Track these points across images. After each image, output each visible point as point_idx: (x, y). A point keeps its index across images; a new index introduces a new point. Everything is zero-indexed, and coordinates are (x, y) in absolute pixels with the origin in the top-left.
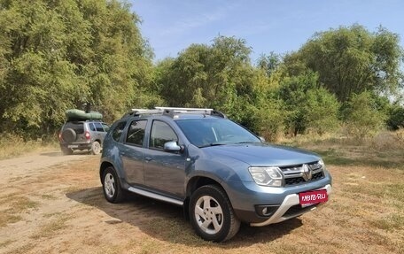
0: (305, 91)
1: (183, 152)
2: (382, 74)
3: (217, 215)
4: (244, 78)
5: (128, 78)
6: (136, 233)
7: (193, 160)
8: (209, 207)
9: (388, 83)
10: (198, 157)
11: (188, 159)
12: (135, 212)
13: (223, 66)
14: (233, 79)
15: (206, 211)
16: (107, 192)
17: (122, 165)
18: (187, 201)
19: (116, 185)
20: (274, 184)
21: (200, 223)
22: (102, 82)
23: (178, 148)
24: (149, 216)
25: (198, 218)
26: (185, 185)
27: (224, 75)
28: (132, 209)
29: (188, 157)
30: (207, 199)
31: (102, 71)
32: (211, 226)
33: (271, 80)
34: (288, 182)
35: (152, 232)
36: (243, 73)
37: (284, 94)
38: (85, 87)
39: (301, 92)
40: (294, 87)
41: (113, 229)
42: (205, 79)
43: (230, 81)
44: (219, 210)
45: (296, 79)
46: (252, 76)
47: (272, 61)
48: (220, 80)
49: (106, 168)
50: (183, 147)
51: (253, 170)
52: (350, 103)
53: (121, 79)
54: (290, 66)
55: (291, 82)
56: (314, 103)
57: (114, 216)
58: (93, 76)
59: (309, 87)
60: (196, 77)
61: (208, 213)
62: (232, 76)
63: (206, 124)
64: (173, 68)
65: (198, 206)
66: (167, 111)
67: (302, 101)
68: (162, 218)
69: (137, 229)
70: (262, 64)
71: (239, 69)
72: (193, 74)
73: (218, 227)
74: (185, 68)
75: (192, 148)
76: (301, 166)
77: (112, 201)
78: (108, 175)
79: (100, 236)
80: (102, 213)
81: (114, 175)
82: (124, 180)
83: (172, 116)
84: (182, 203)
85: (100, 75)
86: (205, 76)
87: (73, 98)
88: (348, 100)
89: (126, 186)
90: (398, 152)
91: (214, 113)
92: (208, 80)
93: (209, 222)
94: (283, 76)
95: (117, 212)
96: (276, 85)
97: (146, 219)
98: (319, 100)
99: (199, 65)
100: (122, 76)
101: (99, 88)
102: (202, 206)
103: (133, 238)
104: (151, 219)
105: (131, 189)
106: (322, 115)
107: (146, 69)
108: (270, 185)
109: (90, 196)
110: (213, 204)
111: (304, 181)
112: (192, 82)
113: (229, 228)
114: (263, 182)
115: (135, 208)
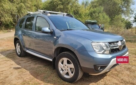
0: (98, 14)
1: (52, 33)
2: (125, 9)
3: (71, 69)
4: (76, 8)
5: (33, 6)
6: (27, 75)
7: (58, 38)
8: (66, 64)
9: (126, 12)
10: (60, 36)
11: (55, 37)
12: (29, 62)
13: (69, 3)
14: (72, 8)
15: (65, 66)
16: (18, 52)
17: (23, 40)
18: (54, 59)
19: (21, 48)
20: (105, 53)
21: (61, 72)
22: (21, 6)
23: (49, 31)
24: (36, 64)
25: (60, 69)
26: (54, 50)
27: (69, 6)
28: (29, 60)
29: (55, 36)
30: (65, 60)
31: (22, 2)
32: (67, 74)
33: (86, 9)
34: (113, 51)
35: (36, 74)
36: (76, 6)
37: (91, 14)
38: (15, 8)
39: (97, 14)
40: (94, 12)
41: (16, 72)
42: (62, 8)
43: (71, 9)
44: (72, 66)
45: (95, 9)
46: (79, 7)
47: (86, 2)
48: (67, 9)
49: (16, 40)
50: (52, 30)
51: (93, 44)
52: (114, 19)
53: (30, 6)
54: (93, 5)
55: (93, 10)
56: (101, 18)
57: (19, 64)
58: (18, 4)
59: (100, 12)
60: (59, 7)
61: (66, 67)
62: (72, 7)
63: (64, 20)
64: (50, 3)
65: (60, 63)
66: (44, 12)
67: (97, 17)
68: (42, 66)
69: (28, 72)
70: (83, 4)
71: (75, 5)
72: (58, 6)
73: (71, 75)
74: (55, 3)
75: (57, 31)
76: (118, 42)
77: (20, 56)
78: (18, 44)
79: (7, 77)
80: (13, 62)
81: (20, 44)
82: (24, 46)
83: (46, 14)
84: (51, 60)
85: (21, 3)
86: (62, 7)
87: (10, 13)
88: (114, 17)
89: (25, 50)
90: (132, 37)
91: (68, 15)
92: (63, 9)
93: (66, 72)
94: (90, 8)
95: (21, 62)
96: (88, 12)
97: (34, 66)
98: (103, 17)
99: (60, 2)
100: (30, 5)
101: (20, 9)
102: (62, 63)
103: (25, 79)
104: (36, 66)
105: (27, 51)
106: (104, 23)
107: (40, 3)
108: (103, 53)
109: (10, 53)
110: (68, 62)
111: (119, 50)
112: (57, 9)
113: (78, 76)
114: (99, 51)
115: (30, 60)
